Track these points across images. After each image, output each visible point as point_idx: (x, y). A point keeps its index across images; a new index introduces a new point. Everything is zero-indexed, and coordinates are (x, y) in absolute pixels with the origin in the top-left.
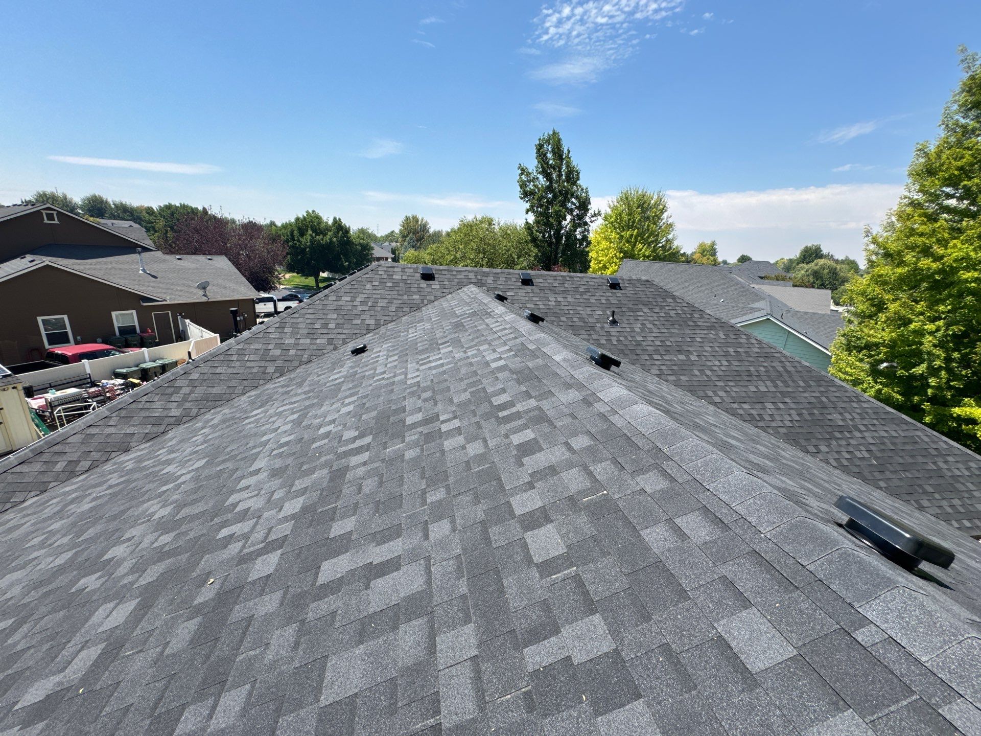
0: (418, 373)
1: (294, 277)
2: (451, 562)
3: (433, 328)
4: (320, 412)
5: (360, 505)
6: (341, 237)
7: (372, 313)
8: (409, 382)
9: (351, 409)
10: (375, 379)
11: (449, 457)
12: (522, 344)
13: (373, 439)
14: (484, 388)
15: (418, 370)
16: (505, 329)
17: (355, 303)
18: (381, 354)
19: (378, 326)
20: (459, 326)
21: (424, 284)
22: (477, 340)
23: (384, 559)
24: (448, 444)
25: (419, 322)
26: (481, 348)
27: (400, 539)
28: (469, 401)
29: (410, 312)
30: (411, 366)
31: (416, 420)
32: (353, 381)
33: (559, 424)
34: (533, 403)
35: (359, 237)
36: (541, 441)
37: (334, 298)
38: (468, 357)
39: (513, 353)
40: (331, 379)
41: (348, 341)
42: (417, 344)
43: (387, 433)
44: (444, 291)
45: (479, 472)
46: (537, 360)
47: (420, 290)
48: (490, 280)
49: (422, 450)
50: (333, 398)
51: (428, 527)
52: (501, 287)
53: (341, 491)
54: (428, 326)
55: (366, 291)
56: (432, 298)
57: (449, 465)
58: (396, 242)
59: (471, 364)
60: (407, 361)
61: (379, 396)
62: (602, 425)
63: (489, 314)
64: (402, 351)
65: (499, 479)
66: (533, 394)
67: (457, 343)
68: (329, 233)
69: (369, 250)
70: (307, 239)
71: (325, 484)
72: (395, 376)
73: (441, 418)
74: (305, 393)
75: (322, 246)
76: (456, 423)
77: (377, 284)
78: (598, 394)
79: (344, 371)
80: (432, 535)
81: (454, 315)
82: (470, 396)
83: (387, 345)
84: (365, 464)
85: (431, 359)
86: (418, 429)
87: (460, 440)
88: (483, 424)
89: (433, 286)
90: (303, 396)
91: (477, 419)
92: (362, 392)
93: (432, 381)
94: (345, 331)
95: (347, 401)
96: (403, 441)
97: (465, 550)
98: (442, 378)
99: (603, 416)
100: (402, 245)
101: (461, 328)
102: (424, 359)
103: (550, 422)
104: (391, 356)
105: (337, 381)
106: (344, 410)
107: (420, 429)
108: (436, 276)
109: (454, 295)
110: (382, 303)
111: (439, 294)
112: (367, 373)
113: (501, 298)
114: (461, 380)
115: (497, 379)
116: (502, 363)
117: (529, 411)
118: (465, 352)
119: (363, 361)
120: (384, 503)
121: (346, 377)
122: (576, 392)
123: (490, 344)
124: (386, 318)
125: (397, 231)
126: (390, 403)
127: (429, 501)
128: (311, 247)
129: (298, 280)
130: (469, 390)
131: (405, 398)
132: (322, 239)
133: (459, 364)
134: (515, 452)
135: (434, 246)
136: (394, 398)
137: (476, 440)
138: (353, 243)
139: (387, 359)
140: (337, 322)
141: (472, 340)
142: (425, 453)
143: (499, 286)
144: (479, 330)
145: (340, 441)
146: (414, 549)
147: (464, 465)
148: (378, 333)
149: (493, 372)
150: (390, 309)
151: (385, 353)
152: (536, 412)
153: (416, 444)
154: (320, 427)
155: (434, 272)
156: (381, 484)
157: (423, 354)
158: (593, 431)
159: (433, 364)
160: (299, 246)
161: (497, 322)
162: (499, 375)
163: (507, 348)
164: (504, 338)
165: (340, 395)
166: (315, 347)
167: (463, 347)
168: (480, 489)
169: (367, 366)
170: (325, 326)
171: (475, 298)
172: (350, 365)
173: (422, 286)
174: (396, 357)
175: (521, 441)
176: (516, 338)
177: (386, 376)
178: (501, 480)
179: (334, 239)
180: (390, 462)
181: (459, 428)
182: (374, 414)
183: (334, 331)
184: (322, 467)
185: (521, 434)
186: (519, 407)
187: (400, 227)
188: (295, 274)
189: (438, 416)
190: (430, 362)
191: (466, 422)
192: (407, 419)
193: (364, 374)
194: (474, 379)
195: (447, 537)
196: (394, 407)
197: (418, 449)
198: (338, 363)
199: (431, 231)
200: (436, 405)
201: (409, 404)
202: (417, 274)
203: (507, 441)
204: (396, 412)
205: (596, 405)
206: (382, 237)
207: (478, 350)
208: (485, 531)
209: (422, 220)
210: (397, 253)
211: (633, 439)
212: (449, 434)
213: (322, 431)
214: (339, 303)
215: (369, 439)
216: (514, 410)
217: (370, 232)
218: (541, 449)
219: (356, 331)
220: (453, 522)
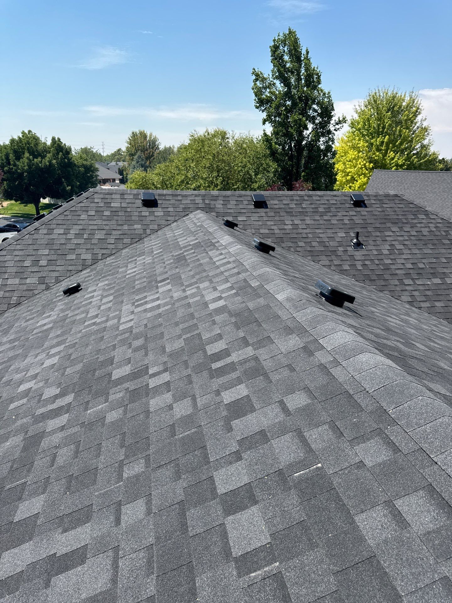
0: (132, 317)
1: (12, 204)
2: (142, 554)
3: (154, 263)
4: (23, 365)
5: (51, 481)
6: (62, 158)
7: (89, 246)
8: (121, 328)
9: (56, 361)
10: (86, 324)
11: (153, 420)
12: (245, 280)
13: (75, 398)
14: (199, 335)
15: (133, 312)
16: (229, 263)
17: (69, 236)
18: (95, 294)
19: (95, 261)
20: (180, 260)
21: (146, 211)
22: (197, 277)
23: (69, 549)
24: (155, 403)
25: (140, 255)
26: (202, 286)
27: (89, 524)
28: (182, 349)
29: (131, 244)
30: (127, 308)
31: (124, 374)
32: (62, 327)
33: (275, 377)
34: (249, 351)
35: (81, 158)
36: (254, 400)
37: (45, 231)
38: (186, 297)
39: (234, 291)
40: (39, 324)
41: (61, 278)
42: (135, 281)
43: (90, 391)
44: (169, 218)
45: (183, 438)
46: (258, 300)
47: (141, 218)
48: (219, 204)
49: (125, 412)
50: (39, 347)
51: (120, 509)
52: (232, 211)
53: (33, 462)
54: (148, 260)
55: (81, 222)
56: (156, 227)
57: (152, 429)
58: (124, 161)
59: (189, 305)
60: (122, 302)
61: (87, 345)
62: (322, 380)
63: (213, 245)
64: (118, 290)
65: (204, 447)
66: (251, 341)
67: (176, 280)
68: (48, 155)
69: (93, 172)
70: (23, 163)
71: (17, 455)
72: (107, 321)
73: (151, 372)
74: (10, 342)
75: (41, 169)
76: (166, 377)
77: (93, 213)
78: (321, 341)
79: (54, 315)
80: (124, 518)
81: (177, 246)
82: (183, 344)
83: (103, 284)
84: (62, 428)
85: (147, 299)
86: (123, 386)
87: (168, 397)
88: (195, 378)
89: (156, 214)
90: (8, 346)
91: (189, 371)
92: (70, 340)
93: (146, 325)
94: (58, 268)
95: (53, 351)
96: (106, 401)
97: (158, 538)
98: (156, 323)
99: (323, 367)
100: (129, 165)
101: (183, 262)
102: (140, 299)
103: (266, 375)
104: (106, 296)
105: (45, 328)
106: (48, 363)
107: (126, 385)
108: (159, 202)
109: (179, 222)
110: (99, 235)
111: (163, 222)
112: (78, 317)
113: (230, 225)
114: (177, 324)
115: (214, 323)
116: (221, 303)
117: (246, 361)
118: (184, 291)
119: (75, 302)
120: (77, 478)
121: (55, 322)
122: (297, 338)
123: (211, 281)
124: (104, 251)
125: (124, 149)
126: (98, 354)
127: (125, 475)
128: (29, 172)
129: (17, 208)
130: (184, 337)
131: (114, 347)
132: (41, 162)
133: (177, 305)
134: (225, 413)
135: (162, 165)
136: (103, 347)
137: (185, 397)
138: (75, 164)
139: (101, 300)
140: (49, 258)
141: (193, 277)
142: (129, 415)
143: (229, 211)
144: (201, 265)
145: (39, 401)
146: (102, 537)
147: (168, 429)
148: (95, 269)
149: (210, 314)
150: (108, 241)
151: (100, 292)
152: (253, 363)
153: (120, 404)
154: (21, 383)
155: (157, 197)
156: (77, 452)
157: (140, 293)
158: (312, 386)
159: (149, 306)
160: (16, 170)
161: (221, 254)
162: (218, 318)
163: (229, 285)
164: (226, 274)
165: (47, 344)
166: (25, 287)
167: (182, 285)
168: (182, 461)
169: (79, 308)
170: (36, 262)
171: (201, 226)
172: (61, 307)
173: (143, 214)
174: (111, 298)
175: (233, 400)
176: (239, 273)
177: (98, 320)
178: (206, 449)
179: (54, 161)
180: (89, 426)
181: (168, 384)
182: (79, 367)
183: (46, 268)
184: (17, 432)
185: (233, 390)
186: (234, 357)
187: (127, 145)
188: (13, 202)
189: (147, 368)
190: (146, 303)
191: (176, 376)
192: (114, 372)
193: (75, 318)
194: (191, 323)
195: (140, 521)
196: (101, 359)
197: (121, 411)
198: (49, 305)
199: (162, 147)
200: (146, 354)
201: (118, 354)
202: (137, 201)
203: (218, 399)
204: (103, 364)
205: (318, 354)
206: (108, 156)
207: (198, 288)
208: (182, 514)
209: (151, 135)
210: (125, 173)
211: (356, 397)
212: (157, 390)
213: (22, 388)
214: (51, 237)
215: (69, 398)
216: (228, 360)
217: (94, 151)
218: (253, 410)
219: (70, 268)
220: (149, 503)
